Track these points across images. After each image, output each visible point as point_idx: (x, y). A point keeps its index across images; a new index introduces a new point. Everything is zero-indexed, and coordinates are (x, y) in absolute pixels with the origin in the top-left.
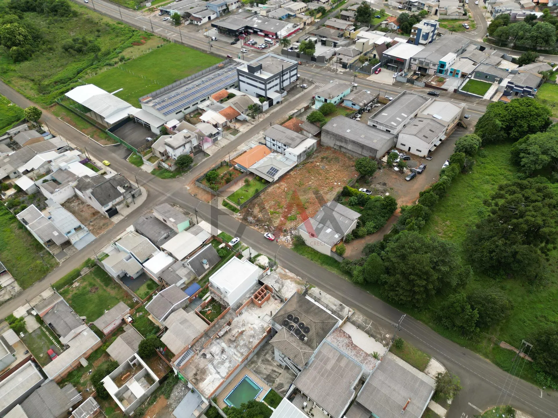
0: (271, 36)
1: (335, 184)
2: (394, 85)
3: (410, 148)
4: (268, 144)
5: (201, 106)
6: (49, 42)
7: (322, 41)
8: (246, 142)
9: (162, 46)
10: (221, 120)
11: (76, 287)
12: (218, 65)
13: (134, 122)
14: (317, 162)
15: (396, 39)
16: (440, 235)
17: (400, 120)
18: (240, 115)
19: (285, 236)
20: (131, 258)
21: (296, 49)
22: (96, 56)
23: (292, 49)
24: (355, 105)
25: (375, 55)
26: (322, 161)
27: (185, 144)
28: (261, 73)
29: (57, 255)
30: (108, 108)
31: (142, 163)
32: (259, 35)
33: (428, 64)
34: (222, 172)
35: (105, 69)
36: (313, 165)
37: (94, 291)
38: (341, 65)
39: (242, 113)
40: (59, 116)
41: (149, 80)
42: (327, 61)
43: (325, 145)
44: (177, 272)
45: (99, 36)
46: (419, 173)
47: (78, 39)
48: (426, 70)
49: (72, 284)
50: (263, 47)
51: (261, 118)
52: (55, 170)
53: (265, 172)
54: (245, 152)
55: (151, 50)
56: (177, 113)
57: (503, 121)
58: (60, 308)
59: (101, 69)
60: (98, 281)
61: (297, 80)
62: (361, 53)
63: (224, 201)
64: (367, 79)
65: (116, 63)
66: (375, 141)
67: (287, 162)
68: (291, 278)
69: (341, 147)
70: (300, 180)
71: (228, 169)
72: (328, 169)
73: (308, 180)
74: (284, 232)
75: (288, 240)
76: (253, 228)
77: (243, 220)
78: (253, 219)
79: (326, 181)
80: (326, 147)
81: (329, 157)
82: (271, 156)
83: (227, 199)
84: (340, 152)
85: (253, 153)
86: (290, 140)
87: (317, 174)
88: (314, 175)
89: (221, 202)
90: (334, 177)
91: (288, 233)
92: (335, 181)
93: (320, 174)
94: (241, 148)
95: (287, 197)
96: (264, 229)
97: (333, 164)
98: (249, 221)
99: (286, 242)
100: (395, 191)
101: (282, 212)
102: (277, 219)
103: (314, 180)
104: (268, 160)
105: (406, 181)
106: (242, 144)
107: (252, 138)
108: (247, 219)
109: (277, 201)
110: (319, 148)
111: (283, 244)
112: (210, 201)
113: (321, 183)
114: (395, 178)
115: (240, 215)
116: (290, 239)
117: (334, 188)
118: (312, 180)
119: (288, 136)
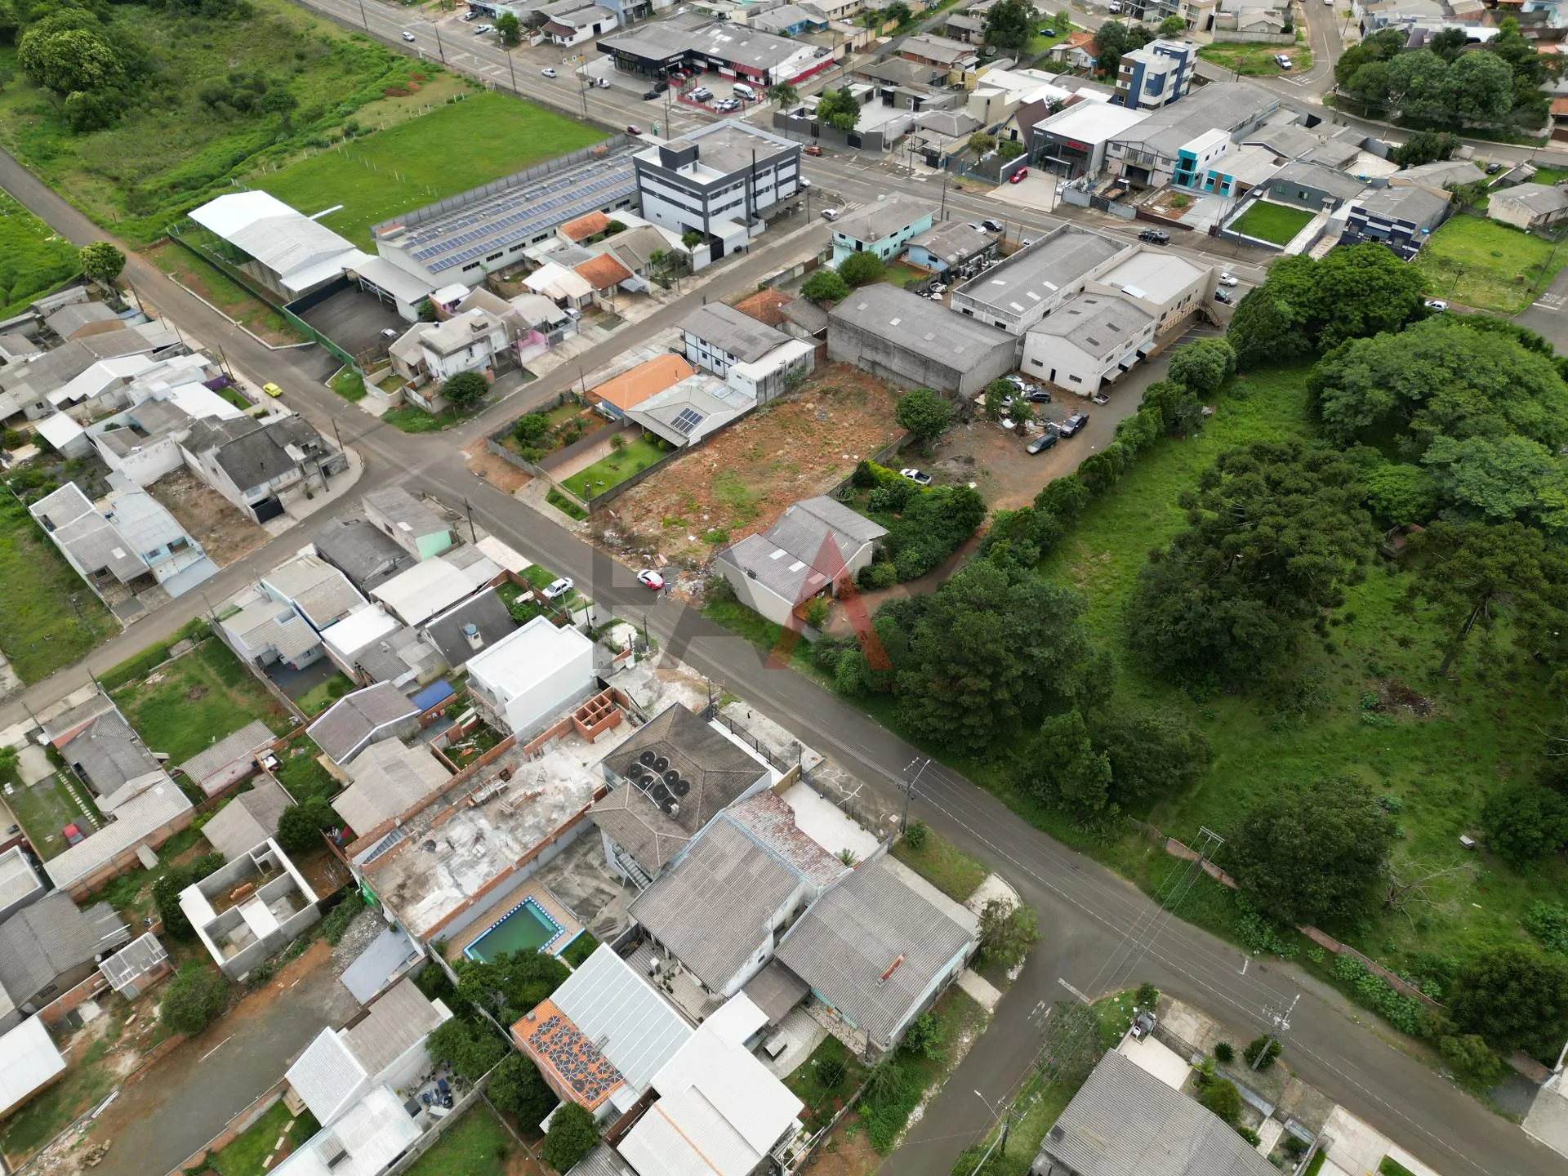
0: (752, 79)
1: (846, 456)
2: (1054, 212)
3: (1054, 372)
4: (692, 353)
5: (531, 252)
6: (168, 81)
7: (884, 93)
8: (635, 347)
9: (460, 99)
10: (578, 287)
11: (154, 684)
12: (593, 148)
13: (359, 290)
14: (807, 402)
15: (1082, 92)
16: (1078, 585)
17: (1037, 298)
18: (630, 277)
19: (689, 579)
20: (294, 615)
21: (813, 113)
22: (287, 120)
23: (801, 112)
24: (935, 260)
25: (1014, 133)
26: (821, 400)
27: (473, 343)
28: (695, 169)
29: (120, 606)
30: (292, 250)
31: (362, 392)
32: (721, 75)
33: (1150, 159)
34: (558, 421)
35: (304, 155)
36: (796, 409)
37: (196, 695)
38: (925, 159)
39: (638, 272)
40: (170, 271)
41: (415, 186)
42: (887, 147)
43: (836, 358)
44: (400, 654)
45: (300, 71)
46: (1067, 436)
47: (242, 77)
48: (1145, 174)
49: (147, 676)
50: (727, 106)
51: (685, 288)
52: (138, 402)
53: (668, 421)
54: (629, 370)
55: (429, 110)
56: (465, 269)
57: (1302, 305)
58: (105, 730)
59: (293, 155)
60: (211, 674)
61: (797, 192)
62: (982, 126)
63: (552, 490)
64: (988, 195)
65: (335, 140)
66: (959, 349)
67: (731, 400)
68: (686, 678)
69: (879, 364)
70: (755, 446)
71: (576, 414)
72: (835, 421)
73: (778, 444)
74: (690, 570)
75: (697, 589)
76: (613, 558)
77: (591, 539)
78: (617, 535)
79: (822, 450)
80: (838, 365)
81: (843, 389)
82: (691, 382)
83: (562, 487)
84: (873, 379)
85: (644, 373)
86: (745, 343)
87: (802, 433)
88: (794, 432)
89: (544, 494)
90: (845, 439)
91: (700, 572)
92: (846, 451)
93: (810, 431)
94: (622, 361)
95: (714, 485)
96: (641, 562)
97: (849, 407)
98: (608, 540)
99: (691, 593)
100: (994, 478)
101: (693, 522)
102: (679, 539)
103: (794, 445)
104: (683, 391)
105: (1027, 455)
106: (625, 353)
107: (655, 337)
108: (602, 536)
109: (688, 493)
110: (822, 368)
111: (683, 600)
112: (516, 489)
113: (808, 455)
114: (1001, 447)
115: (588, 525)
116: (702, 587)
117: (841, 466)
118: (787, 446)
119: (740, 332)
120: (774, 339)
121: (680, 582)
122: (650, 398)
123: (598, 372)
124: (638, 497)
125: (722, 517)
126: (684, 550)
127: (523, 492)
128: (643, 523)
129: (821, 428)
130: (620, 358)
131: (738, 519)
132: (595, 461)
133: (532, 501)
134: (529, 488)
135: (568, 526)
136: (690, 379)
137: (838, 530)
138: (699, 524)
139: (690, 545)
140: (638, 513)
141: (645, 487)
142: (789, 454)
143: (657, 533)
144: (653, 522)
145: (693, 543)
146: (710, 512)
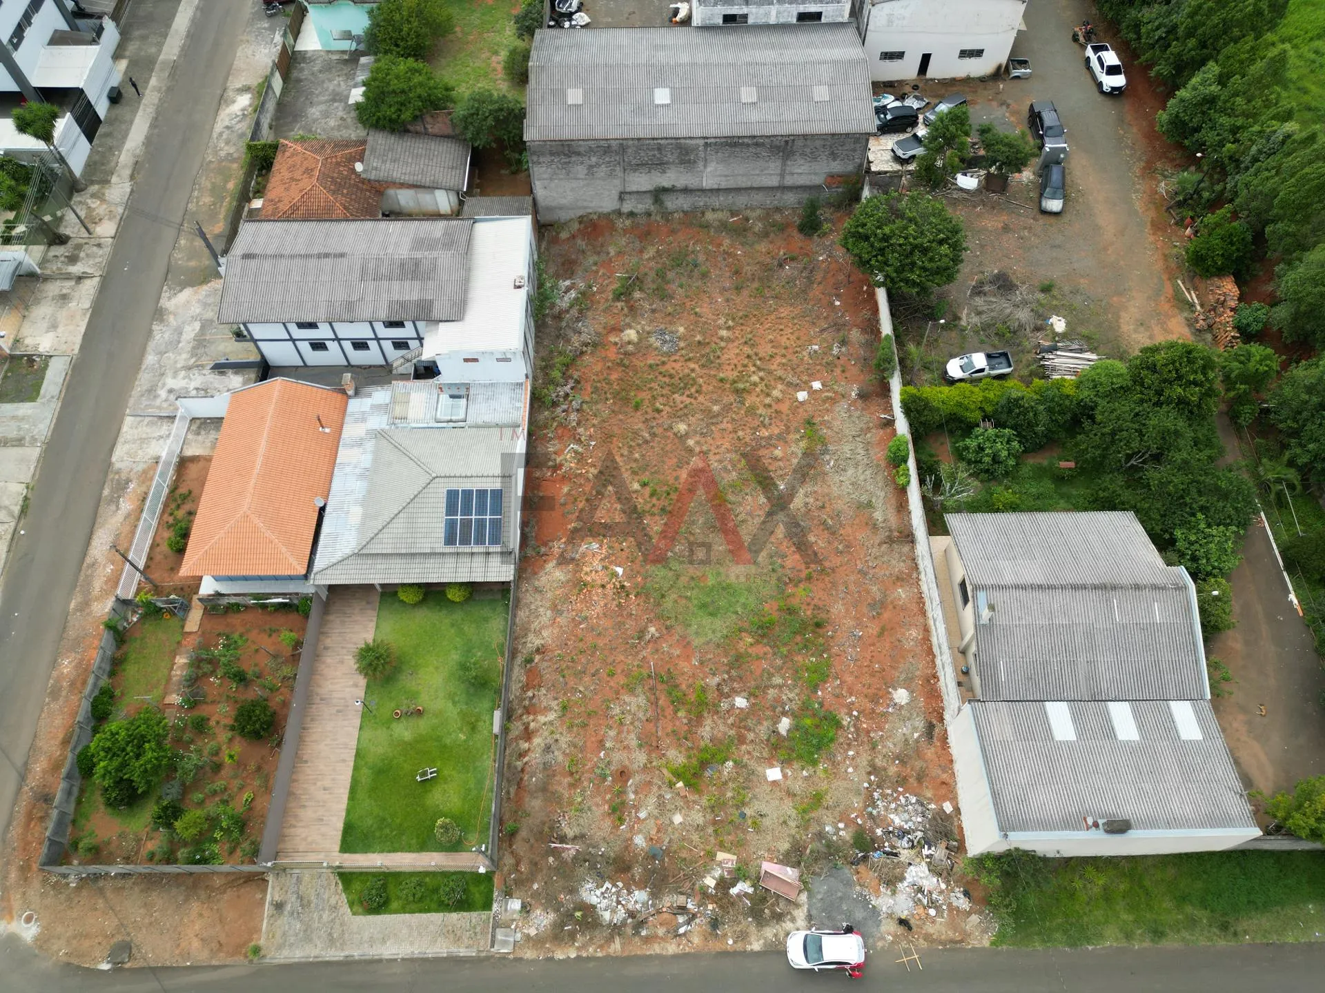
1: (802, 396)
3: (926, 59)
4: (279, 353)
14: (617, 329)
19: (892, 881)
26: (633, 311)
36: (612, 354)
51: (99, 219)
53: (433, 540)
54: (183, 463)
63: (347, 878)
67: (481, 411)
69: (665, 190)
70: (637, 478)
71: (179, 643)
72: (699, 338)
73: (668, 448)
74: (865, 858)
75: (930, 892)
76: (672, 948)
77: (572, 936)
78: (620, 884)
79: (751, 411)
80: (576, 226)
81: (643, 270)
82: (364, 420)
83: (355, 852)
84: (668, 220)
85: (259, 462)
86: (407, 284)
87: (676, 396)
88: (665, 405)
89: (333, 901)
90: (758, 362)
91: (886, 844)
92: (789, 384)
93: (686, 384)
94: (140, 452)
95: (669, 618)
96: (746, 915)
97: (687, 297)
98: (614, 911)
99: (932, 912)
100: (1067, 289)
101: (732, 732)
102: (755, 797)
103: (695, 432)
104: (377, 453)
105: (1052, 220)
106: (125, 428)
107: (150, 359)
108: (589, 909)
109: (645, 672)
110: (547, 249)
111: (933, 941)
112: (255, 936)
113: (740, 433)
114: (1003, 228)
115: (523, 903)
116: (935, 880)
117: (817, 420)
118: (691, 442)
119: (371, 265)
120: (449, 243)
121: (884, 902)
122: (328, 509)
123: (113, 507)
124: (560, 758)
125: (769, 679)
126: (793, 813)
127: (279, 934)
128: (642, 815)
129: (692, 365)
130: (127, 446)
131: (799, 658)
132: (354, 727)
133: (331, 941)
134: (282, 913)
135: (482, 943)
136: (353, 414)
137: (1114, 588)
138: (749, 730)
139: (790, 794)
140: (603, 799)
141: (551, 723)
142: (711, 456)
143: (698, 818)
144: (659, 797)
145: (789, 782)
146: (735, 685)
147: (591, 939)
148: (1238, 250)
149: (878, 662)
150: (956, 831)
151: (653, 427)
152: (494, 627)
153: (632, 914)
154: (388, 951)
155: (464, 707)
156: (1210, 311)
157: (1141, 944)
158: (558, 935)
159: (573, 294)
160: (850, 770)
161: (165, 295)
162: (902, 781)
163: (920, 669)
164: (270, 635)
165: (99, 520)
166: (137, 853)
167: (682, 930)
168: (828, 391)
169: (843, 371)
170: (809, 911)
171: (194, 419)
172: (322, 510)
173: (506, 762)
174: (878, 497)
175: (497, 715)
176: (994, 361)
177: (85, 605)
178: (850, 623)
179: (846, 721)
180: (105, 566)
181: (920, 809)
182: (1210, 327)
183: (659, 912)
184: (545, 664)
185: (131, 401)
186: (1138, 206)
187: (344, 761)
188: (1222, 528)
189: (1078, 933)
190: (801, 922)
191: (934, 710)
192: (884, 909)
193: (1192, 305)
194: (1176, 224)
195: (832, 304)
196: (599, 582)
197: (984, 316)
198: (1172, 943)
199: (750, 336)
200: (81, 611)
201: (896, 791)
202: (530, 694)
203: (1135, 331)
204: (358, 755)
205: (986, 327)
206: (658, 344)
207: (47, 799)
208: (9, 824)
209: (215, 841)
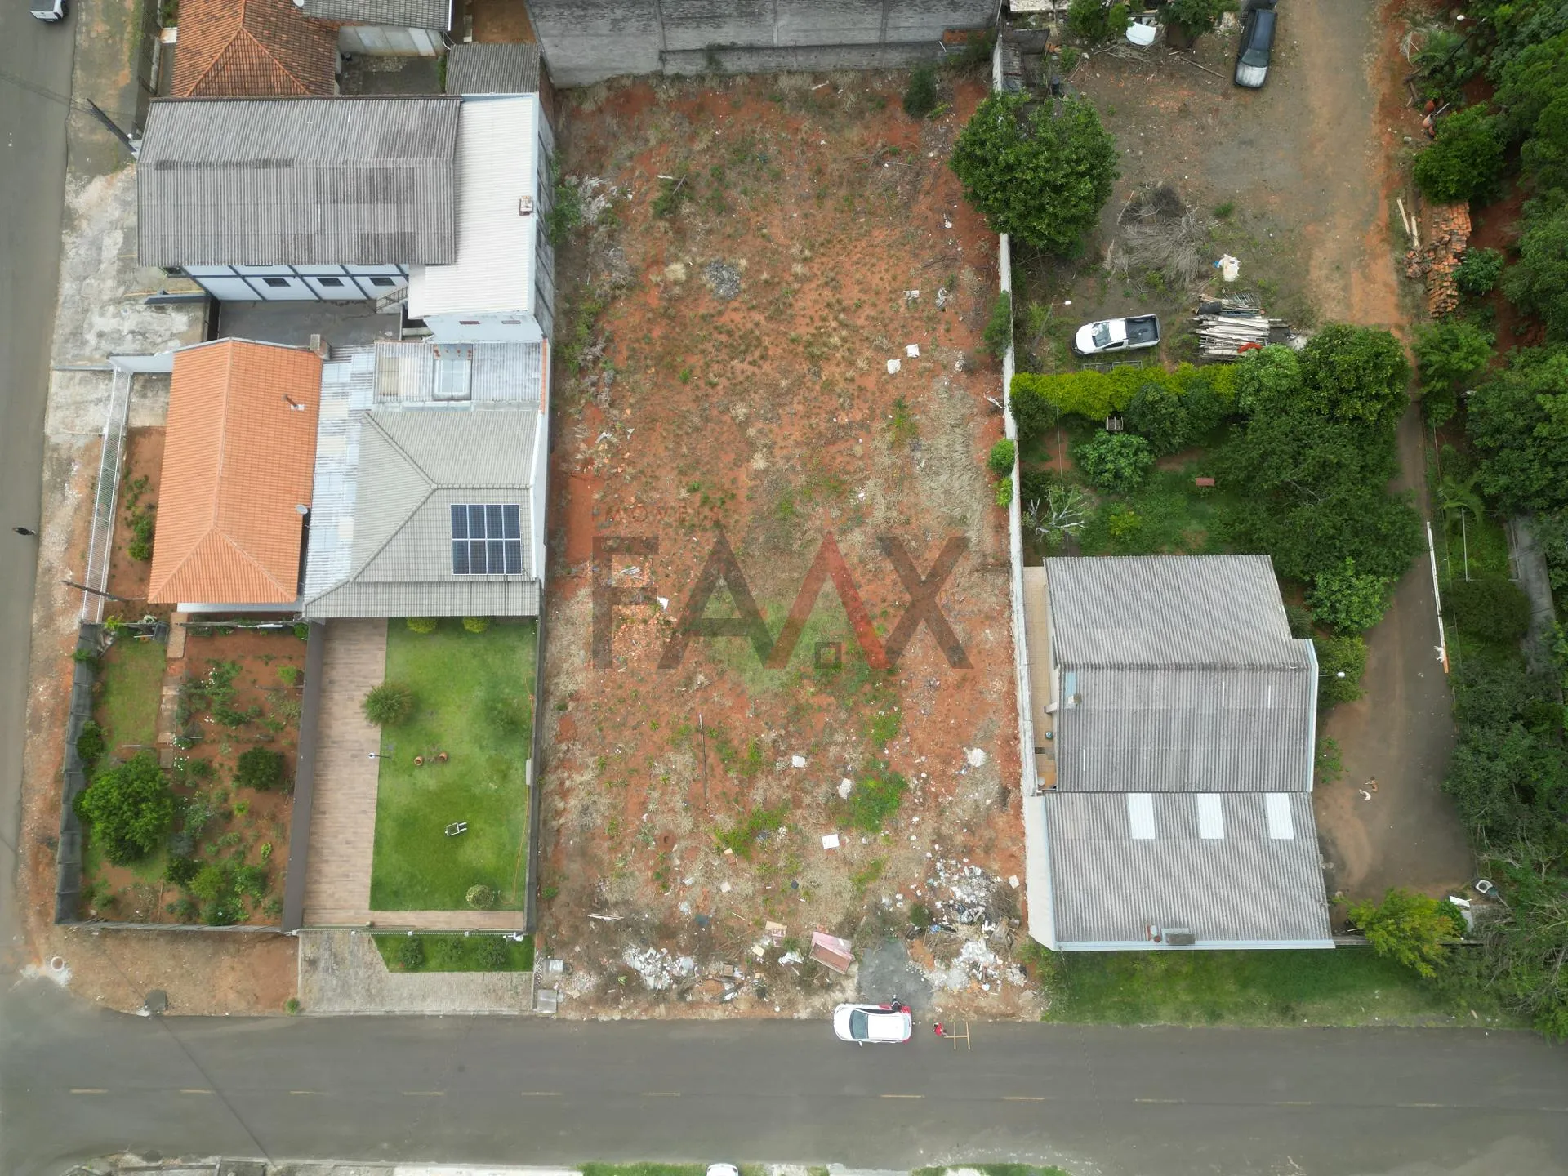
1: (893, 366)
4: (228, 288)
14: (659, 262)
19: (947, 955)
26: (681, 234)
36: (654, 299)
43: (586, 79)
53: (440, 567)
54: (133, 436)
63: (378, 934)
67: (489, 385)
69: (721, 48)
70: (685, 480)
71: (164, 670)
72: (765, 276)
73: (724, 438)
74: (922, 931)
75: (986, 968)
76: (717, 1014)
77: (616, 1000)
78: (664, 950)
79: (829, 386)
80: (603, 94)
81: (694, 169)
82: (345, 396)
83: (386, 909)
84: (727, 88)
85: (220, 460)
86: (379, 207)
87: (735, 363)
88: (720, 376)
89: (368, 958)
90: (842, 316)
91: (945, 918)
92: (878, 349)
93: (748, 346)
94: (77, 421)
95: (720, 661)
96: (794, 984)
97: (753, 209)
98: (658, 977)
99: (986, 987)
100: (1249, 213)
101: (787, 796)
102: (809, 865)
103: (758, 416)
104: (363, 443)
105: (1248, 97)
106: (53, 389)
107: (68, 288)
108: (633, 975)
109: (692, 727)
110: (567, 126)
111: (984, 1014)
112: (291, 990)
113: (813, 421)
114: (1180, 110)
115: (565, 964)
116: (992, 956)
117: (909, 402)
118: (751, 432)
119: (328, 179)
120: (429, 145)
121: (936, 976)
122: (313, 520)
123: (59, 496)
124: (599, 821)
125: (832, 735)
126: (848, 884)
127: (315, 989)
128: (688, 881)
129: (758, 317)
130: (60, 414)
131: (867, 711)
132: (372, 774)
133: (371, 997)
134: (316, 969)
135: (525, 1002)
136: (330, 386)
137: (1225, 668)
138: (806, 792)
139: (847, 863)
140: (647, 864)
141: (588, 783)
142: (777, 451)
143: (748, 888)
144: (707, 864)
145: (846, 851)
146: (793, 742)
147: (635, 1002)
148: (1480, 174)
149: (956, 718)
150: (1019, 906)
151: (705, 409)
152: (524, 659)
153: (677, 979)
154: (430, 1007)
155: (493, 753)
156: (1429, 251)
157: (1197, 1024)
158: (602, 997)
159: (602, 202)
160: (913, 838)
161: (70, 188)
162: (968, 851)
163: (1000, 728)
164: (267, 663)
165: (46, 513)
166: (155, 905)
167: (728, 997)
168: (927, 360)
169: (948, 331)
170: (859, 983)
171: (135, 374)
172: (306, 519)
173: (541, 818)
174: (974, 511)
175: (529, 763)
176: (1137, 328)
177: (49, 620)
178: (927, 669)
179: (913, 783)
180: (63, 571)
181: (984, 883)
182: (1425, 273)
183: (704, 979)
184: (579, 715)
185: (55, 350)
186: (1369, 75)
187: (364, 812)
188: (1371, 577)
189: (1134, 1010)
190: (851, 993)
191: (1011, 774)
192: (936, 983)
193: (1408, 239)
194: (1414, 105)
195: (942, 226)
196: (640, 616)
197: (1135, 256)
198: (1228, 1024)
199: (832, 274)
200: (46, 627)
201: (961, 862)
202: (564, 747)
203: (1328, 278)
204: (381, 805)
205: (1135, 272)
206: (712, 285)
207: (50, 843)
208: (16, 868)
209: (237, 895)
